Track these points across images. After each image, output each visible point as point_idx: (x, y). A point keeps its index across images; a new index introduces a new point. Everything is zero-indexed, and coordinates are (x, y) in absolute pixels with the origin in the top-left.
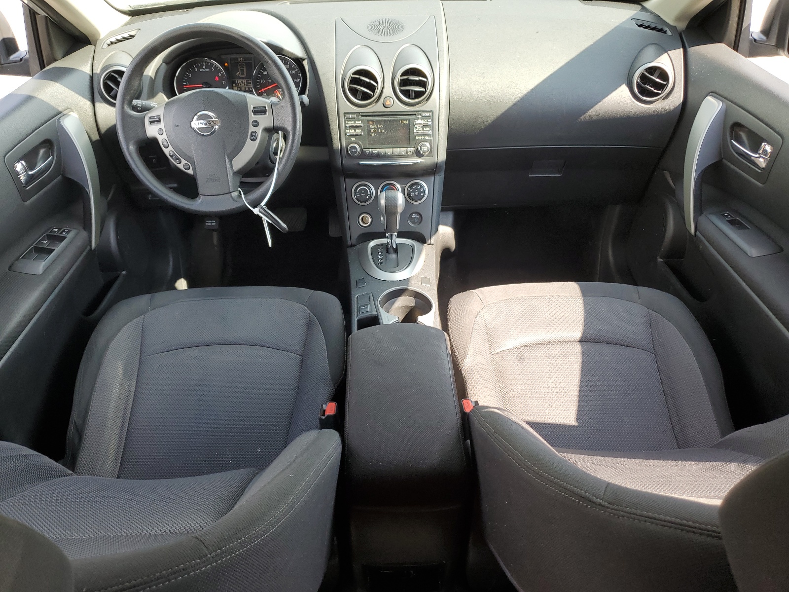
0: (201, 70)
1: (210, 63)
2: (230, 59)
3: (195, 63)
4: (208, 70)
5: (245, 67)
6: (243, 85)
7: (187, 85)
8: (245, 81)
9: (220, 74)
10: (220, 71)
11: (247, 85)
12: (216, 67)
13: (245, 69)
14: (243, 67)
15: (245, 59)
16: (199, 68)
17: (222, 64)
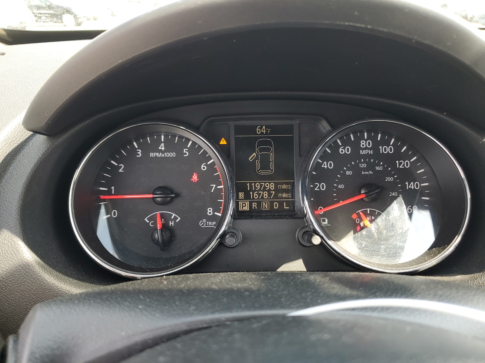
0: (151, 155)
1: (181, 137)
2: (236, 127)
3: (140, 135)
4: (173, 155)
5: (272, 149)
6: (266, 195)
7: (109, 193)
8: (272, 186)
9: (204, 167)
10: (205, 157)
11: (276, 197)
12: (195, 148)
13: (272, 155)
14: (268, 150)
15: (274, 129)
16: (146, 150)
17: (214, 140)
